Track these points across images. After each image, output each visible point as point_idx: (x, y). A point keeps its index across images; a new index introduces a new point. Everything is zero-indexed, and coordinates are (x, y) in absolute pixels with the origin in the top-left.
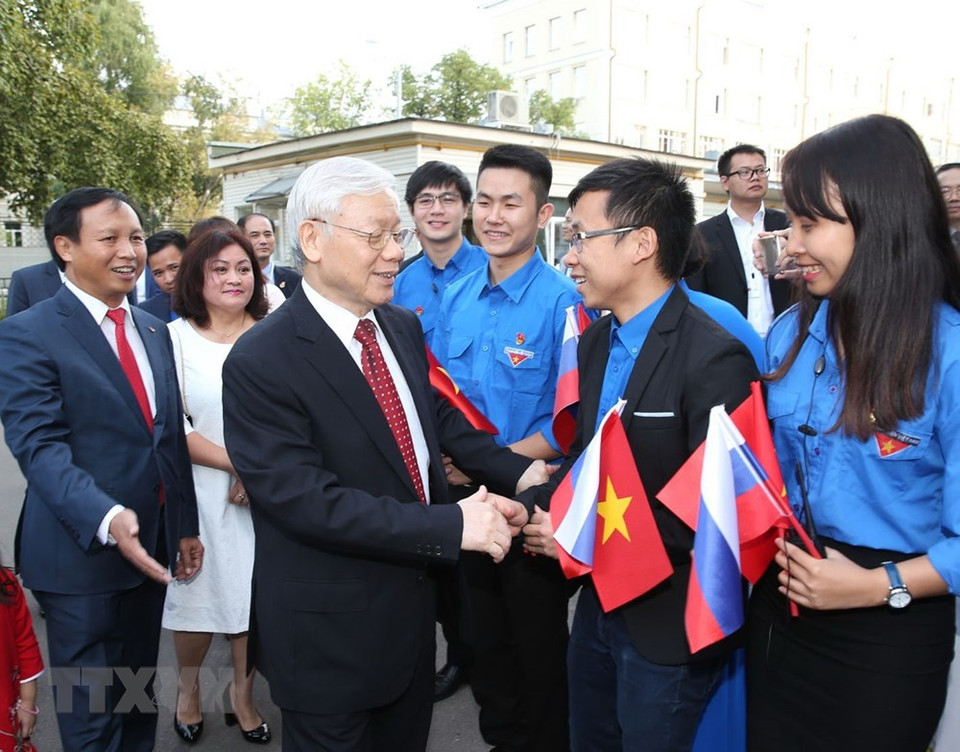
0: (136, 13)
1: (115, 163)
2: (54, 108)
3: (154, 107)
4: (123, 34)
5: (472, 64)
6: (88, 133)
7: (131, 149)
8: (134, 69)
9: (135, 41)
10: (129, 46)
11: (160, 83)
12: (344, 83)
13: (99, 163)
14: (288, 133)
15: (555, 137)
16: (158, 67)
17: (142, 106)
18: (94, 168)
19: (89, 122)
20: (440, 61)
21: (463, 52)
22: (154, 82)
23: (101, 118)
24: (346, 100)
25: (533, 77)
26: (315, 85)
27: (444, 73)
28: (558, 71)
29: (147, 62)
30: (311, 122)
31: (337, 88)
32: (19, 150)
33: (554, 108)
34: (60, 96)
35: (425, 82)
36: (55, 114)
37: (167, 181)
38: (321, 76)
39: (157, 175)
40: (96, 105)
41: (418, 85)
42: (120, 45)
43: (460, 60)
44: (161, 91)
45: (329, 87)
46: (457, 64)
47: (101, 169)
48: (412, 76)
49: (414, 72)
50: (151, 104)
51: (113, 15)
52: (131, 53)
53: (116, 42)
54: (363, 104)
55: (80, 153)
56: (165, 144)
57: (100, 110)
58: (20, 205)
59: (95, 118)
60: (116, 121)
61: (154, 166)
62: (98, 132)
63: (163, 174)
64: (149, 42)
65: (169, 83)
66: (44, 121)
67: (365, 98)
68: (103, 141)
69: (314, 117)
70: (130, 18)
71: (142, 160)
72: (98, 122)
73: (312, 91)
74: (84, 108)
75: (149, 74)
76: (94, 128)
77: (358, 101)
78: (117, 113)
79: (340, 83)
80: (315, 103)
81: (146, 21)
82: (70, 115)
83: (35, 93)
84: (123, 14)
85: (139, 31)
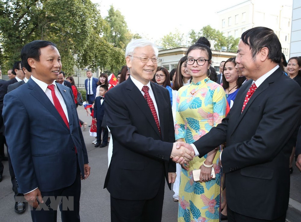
0: (123, 18)
1: (110, 59)
2: (98, 47)
3: (126, 42)
4: (119, 24)
5: (211, 29)
6: (105, 52)
7: (114, 56)
8: (121, 32)
9: (122, 25)
10: (121, 27)
11: (127, 36)
12: (177, 34)
13: (107, 59)
14: (161, 48)
15: (220, 51)
16: (128, 32)
17: (123, 42)
18: (106, 60)
19: (105, 50)
20: (202, 28)
21: (209, 26)
22: (126, 35)
23: (108, 49)
24: (177, 39)
25: (230, 32)
26: (169, 35)
27: (203, 31)
28: (237, 30)
29: (125, 30)
30: (167, 45)
31: (175, 36)
32: (90, 56)
33: (234, 41)
34: (99, 44)
35: (198, 34)
36: (98, 48)
37: (122, 63)
38: (171, 33)
39: (120, 61)
40: (107, 46)
41: (196, 35)
42: (118, 27)
43: (208, 28)
44: (128, 38)
45: (172, 35)
46: (207, 29)
47: (107, 60)
48: (194, 33)
49: (195, 31)
50: (125, 41)
51: (117, 19)
52: (121, 28)
53: (117, 26)
54: (181, 40)
55: (103, 56)
56: (121, 54)
57: (108, 47)
58: (90, 68)
59: (106, 49)
60: (111, 49)
61: (119, 59)
62: (107, 52)
63: (121, 61)
64: (126, 25)
65: (130, 36)
66: (96, 50)
67: (182, 38)
68: (108, 54)
69: (168, 44)
70: (121, 19)
71: (117, 58)
72: (107, 50)
73: (168, 37)
74: (104, 47)
75: (125, 34)
76: (106, 51)
77: (180, 39)
78: (111, 48)
79: (175, 34)
80: (169, 40)
81: (125, 20)
82: (101, 48)
83: (95, 44)
84: (119, 19)
85: (123, 23)
